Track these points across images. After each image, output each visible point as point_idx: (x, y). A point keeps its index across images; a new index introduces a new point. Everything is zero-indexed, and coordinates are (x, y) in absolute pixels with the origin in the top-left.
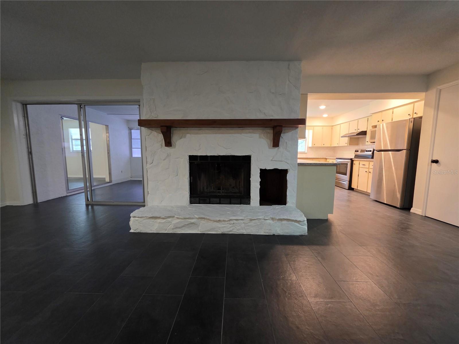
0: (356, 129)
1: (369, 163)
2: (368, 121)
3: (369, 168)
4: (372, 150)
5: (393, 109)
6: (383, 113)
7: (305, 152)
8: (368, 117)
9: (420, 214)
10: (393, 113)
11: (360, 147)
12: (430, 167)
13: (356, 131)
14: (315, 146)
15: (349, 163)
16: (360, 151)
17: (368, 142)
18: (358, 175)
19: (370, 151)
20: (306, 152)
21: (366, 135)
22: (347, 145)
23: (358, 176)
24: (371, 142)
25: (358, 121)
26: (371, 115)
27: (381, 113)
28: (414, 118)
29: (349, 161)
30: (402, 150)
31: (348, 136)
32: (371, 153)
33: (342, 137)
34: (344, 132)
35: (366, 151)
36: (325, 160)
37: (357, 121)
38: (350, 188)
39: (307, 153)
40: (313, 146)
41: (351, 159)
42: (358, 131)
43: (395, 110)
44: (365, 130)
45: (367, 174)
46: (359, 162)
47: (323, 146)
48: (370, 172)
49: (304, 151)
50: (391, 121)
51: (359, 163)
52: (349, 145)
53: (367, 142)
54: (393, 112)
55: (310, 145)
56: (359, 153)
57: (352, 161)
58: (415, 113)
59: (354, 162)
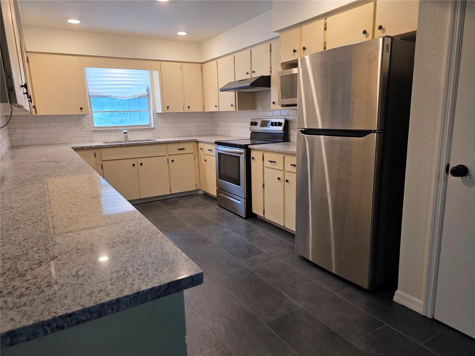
0: (249, 71)
1: (284, 157)
2: (271, 51)
3: (284, 170)
4: (282, 121)
5: (326, 19)
6: (305, 28)
7: (150, 125)
8: (271, 42)
9: (420, 310)
10: (325, 29)
11: (259, 115)
12: (441, 184)
13: (248, 77)
14: (169, 111)
15: (243, 155)
16: (259, 124)
17: (277, 104)
18: (264, 184)
19: (280, 124)
20: (153, 126)
21: (270, 87)
22: (234, 110)
23: (264, 187)
24: (283, 106)
25: (251, 51)
26: (278, 37)
27: (297, 30)
28: (392, 38)
29: (242, 151)
30: (369, 132)
31: (234, 87)
32: (280, 129)
33: (222, 90)
34: (226, 79)
35: (272, 124)
36: (195, 144)
37: (248, 51)
38: (250, 215)
39: (154, 128)
40: (166, 111)
41: (245, 147)
42: (253, 77)
43: (330, 19)
44: (267, 74)
45: (280, 184)
46: (263, 154)
47: (187, 110)
48: (287, 181)
49: (148, 123)
50: (322, 50)
51: (263, 157)
52: (237, 110)
53: (274, 103)
54: (326, 25)
55: (159, 110)
56: (258, 128)
57: (248, 151)
58: (380, 28)
59: (253, 154)
